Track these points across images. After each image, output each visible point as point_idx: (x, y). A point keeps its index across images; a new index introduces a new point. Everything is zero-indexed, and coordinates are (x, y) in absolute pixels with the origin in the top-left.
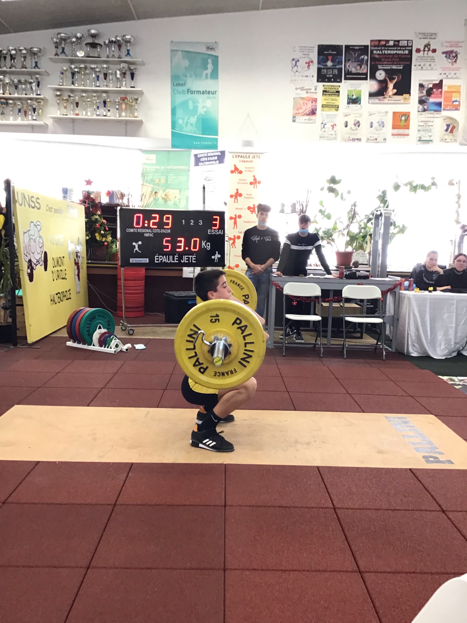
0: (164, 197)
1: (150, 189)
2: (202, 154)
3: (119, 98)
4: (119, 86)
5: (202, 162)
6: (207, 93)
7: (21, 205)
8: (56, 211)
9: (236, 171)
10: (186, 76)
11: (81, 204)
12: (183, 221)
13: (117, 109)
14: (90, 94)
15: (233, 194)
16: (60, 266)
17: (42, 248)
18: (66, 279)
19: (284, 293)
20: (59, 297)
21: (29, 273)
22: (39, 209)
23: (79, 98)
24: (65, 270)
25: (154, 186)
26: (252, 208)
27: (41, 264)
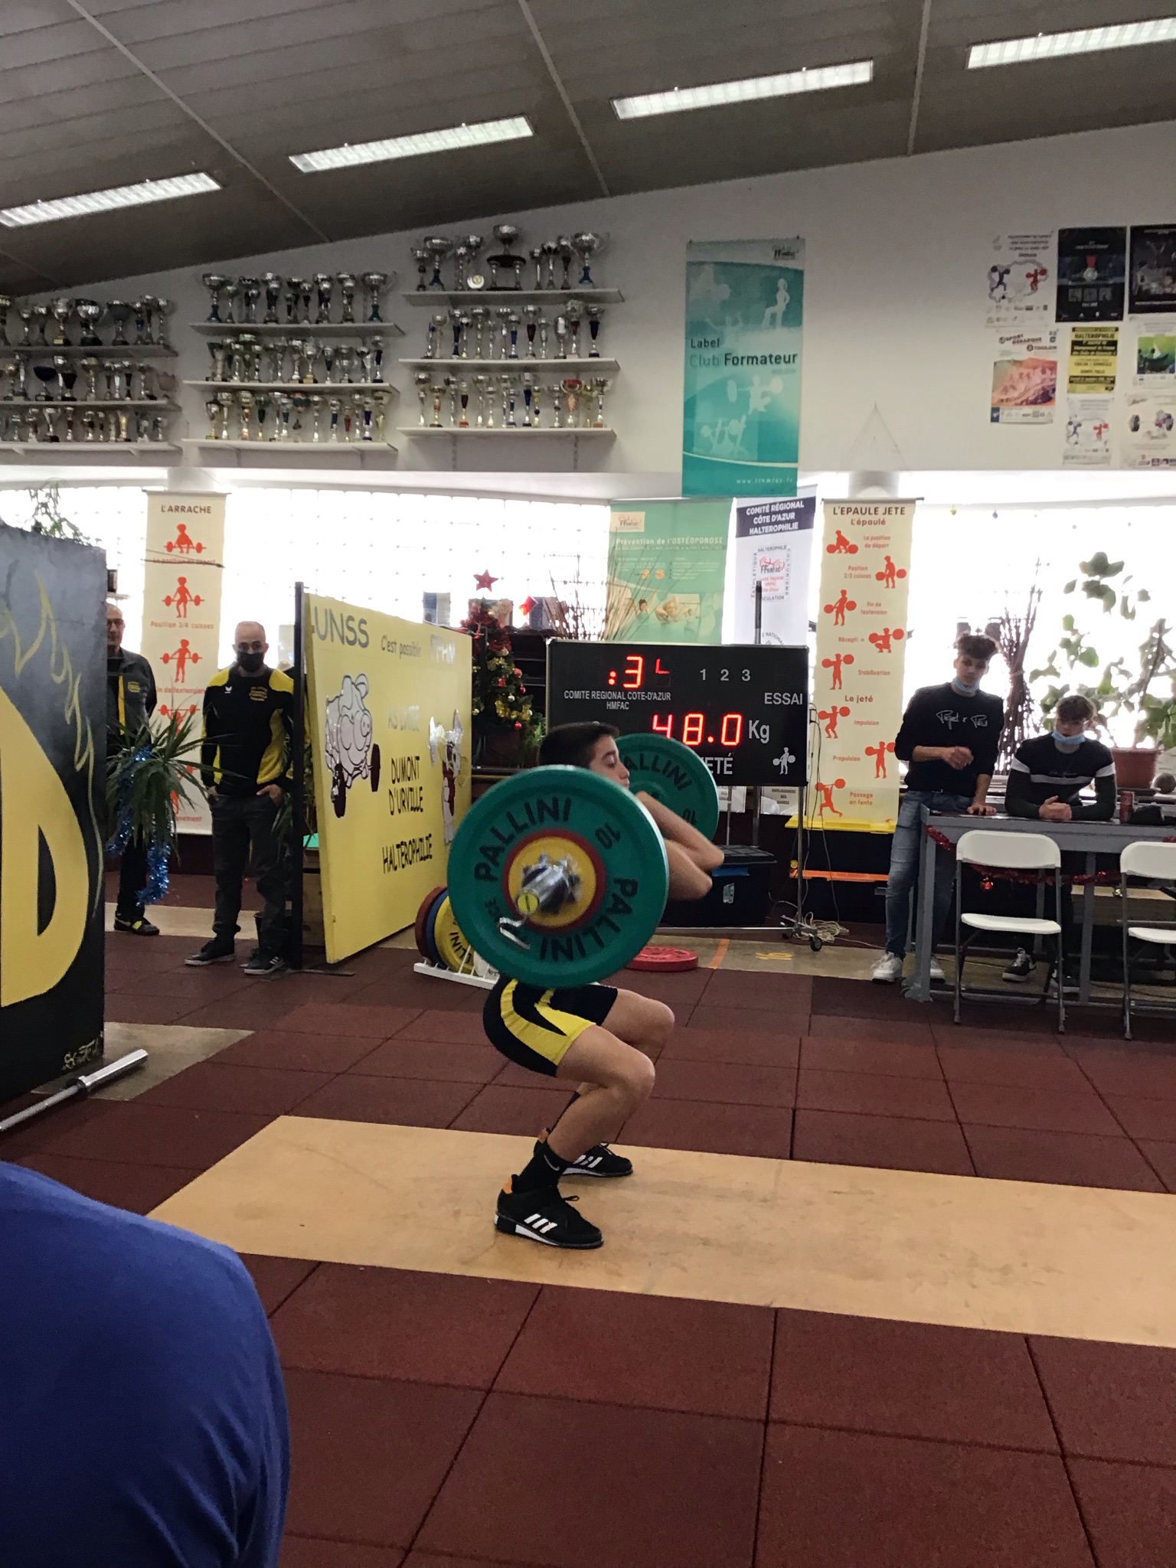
0: (661, 611)
1: (629, 594)
2: (754, 507)
3: (562, 382)
4: (561, 354)
5: (758, 526)
6: (773, 360)
7: (323, 638)
8: (405, 650)
9: (842, 547)
10: (723, 323)
11: (464, 632)
12: (704, 671)
13: (557, 408)
14: (494, 376)
15: (833, 605)
16: (409, 779)
17: (369, 736)
18: (422, 810)
19: (959, 857)
20: (403, 854)
21: (336, 796)
22: (364, 645)
23: (469, 386)
24: (421, 789)
25: (639, 587)
26: (881, 638)
27: (364, 775)
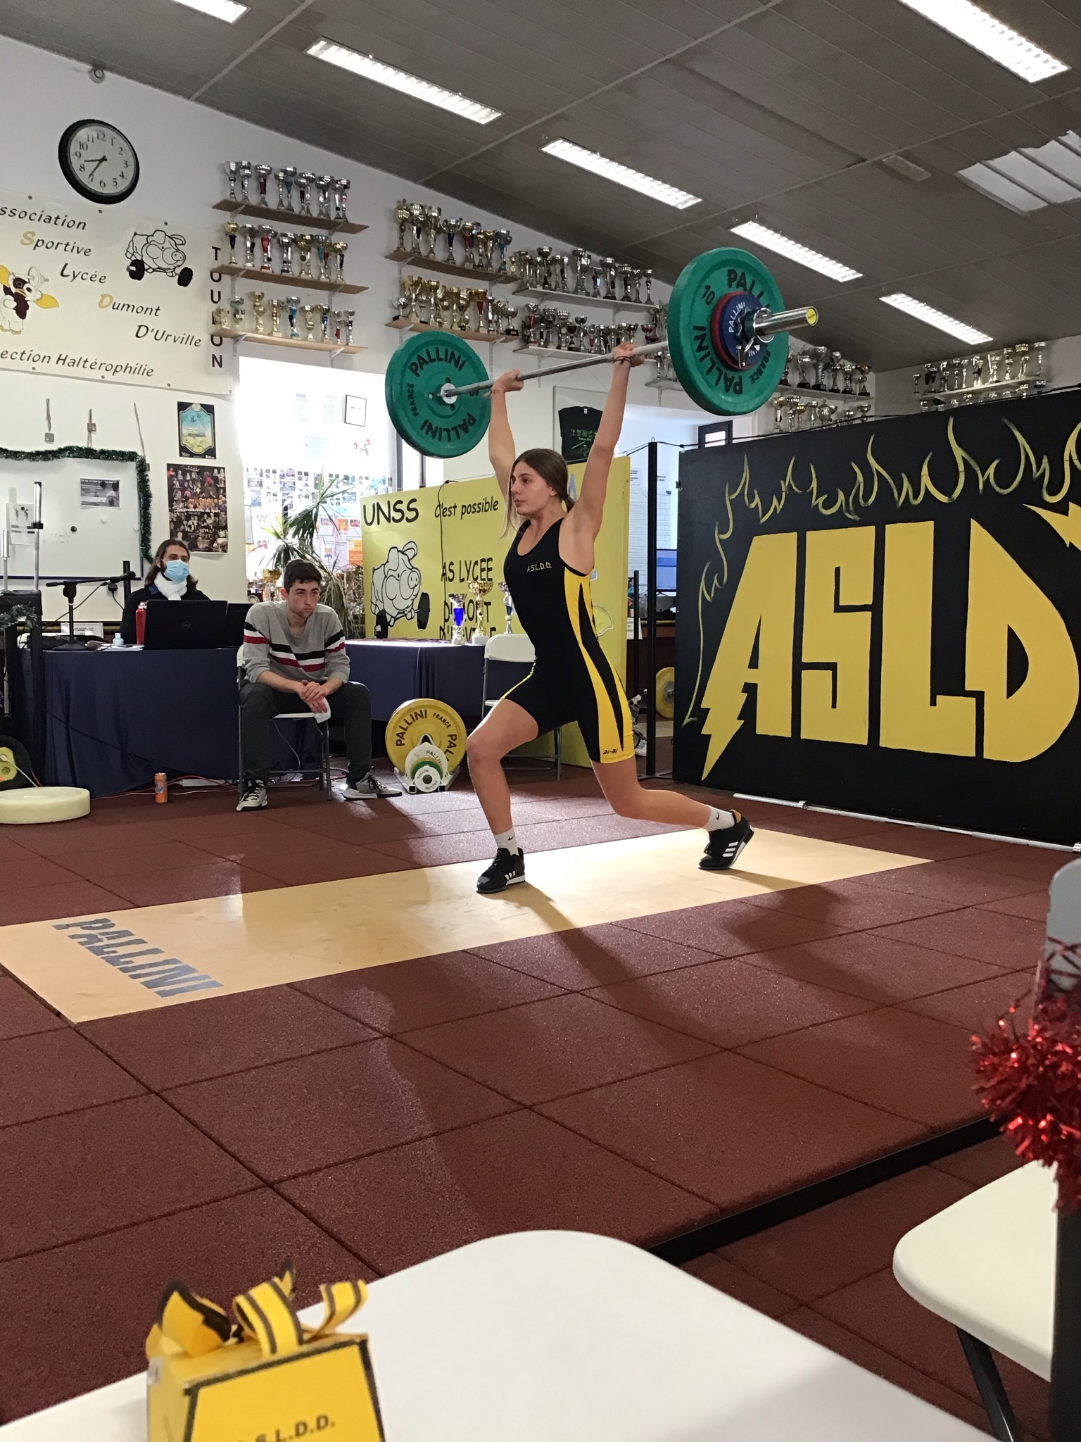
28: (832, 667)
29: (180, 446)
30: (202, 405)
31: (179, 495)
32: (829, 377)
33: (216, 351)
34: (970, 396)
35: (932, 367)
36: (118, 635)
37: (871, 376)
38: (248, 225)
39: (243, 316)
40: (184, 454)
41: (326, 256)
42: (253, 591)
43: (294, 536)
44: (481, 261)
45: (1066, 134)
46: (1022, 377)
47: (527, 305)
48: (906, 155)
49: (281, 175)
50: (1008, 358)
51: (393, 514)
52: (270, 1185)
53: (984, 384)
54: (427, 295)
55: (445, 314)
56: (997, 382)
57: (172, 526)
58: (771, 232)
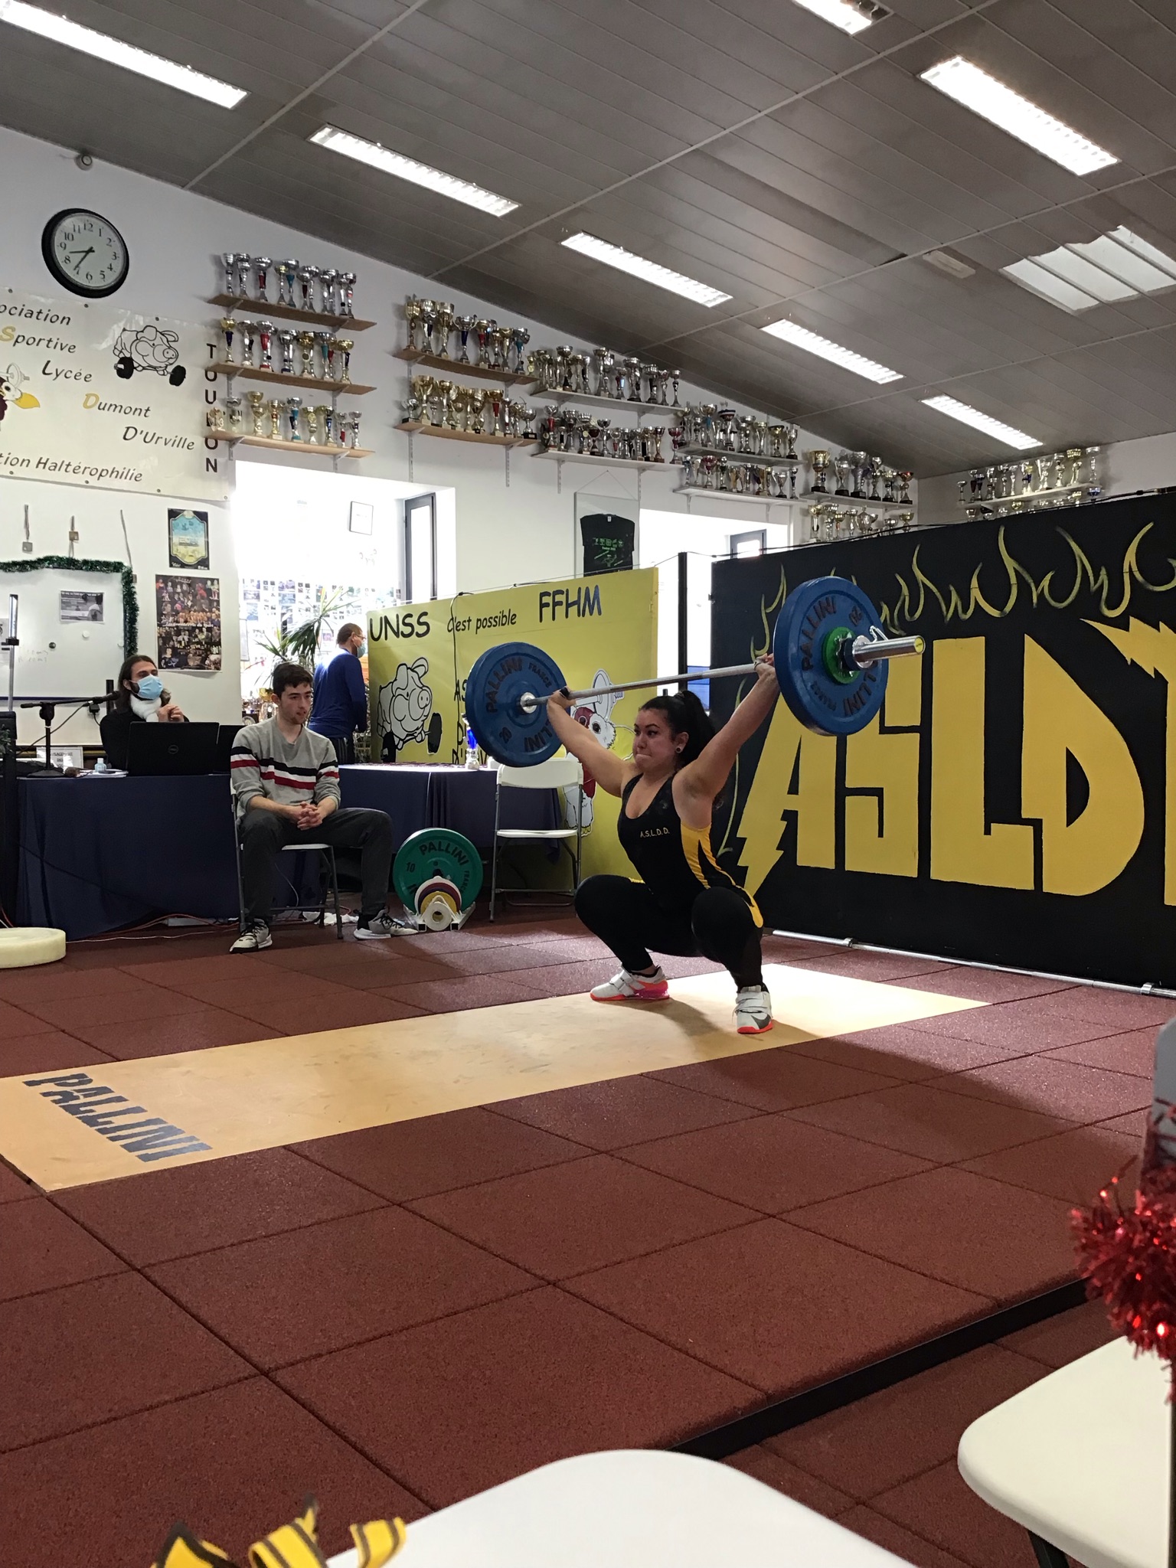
28: (878, 792)
29: (170, 555)
30: (196, 513)
31: (168, 608)
32: (868, 485)
33: (211, 455)
34: (1020, 504)
35: (978, 473)
36: (100, 760)
37: (913, 483)
38: (249, 322)
39: (240, 418)
40: (174, 564)
41: (330, 354)
42: (248, 712)
43: (293, 653)
44: (496, 360)
45: (1115, 229)
46: (1074, 484)
47: (547, 407)
48: (947, 250)
49: (283, 268)
50: (1059, 464)
51: (402, 628)
52: (266, 1374)
53: (1034, 490)
54: (439, 396)
55: (458, 416)
56: (1047, 489)
57: (161, 642)
58: (806, 331)
